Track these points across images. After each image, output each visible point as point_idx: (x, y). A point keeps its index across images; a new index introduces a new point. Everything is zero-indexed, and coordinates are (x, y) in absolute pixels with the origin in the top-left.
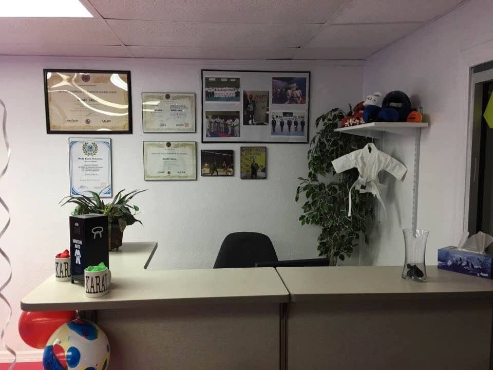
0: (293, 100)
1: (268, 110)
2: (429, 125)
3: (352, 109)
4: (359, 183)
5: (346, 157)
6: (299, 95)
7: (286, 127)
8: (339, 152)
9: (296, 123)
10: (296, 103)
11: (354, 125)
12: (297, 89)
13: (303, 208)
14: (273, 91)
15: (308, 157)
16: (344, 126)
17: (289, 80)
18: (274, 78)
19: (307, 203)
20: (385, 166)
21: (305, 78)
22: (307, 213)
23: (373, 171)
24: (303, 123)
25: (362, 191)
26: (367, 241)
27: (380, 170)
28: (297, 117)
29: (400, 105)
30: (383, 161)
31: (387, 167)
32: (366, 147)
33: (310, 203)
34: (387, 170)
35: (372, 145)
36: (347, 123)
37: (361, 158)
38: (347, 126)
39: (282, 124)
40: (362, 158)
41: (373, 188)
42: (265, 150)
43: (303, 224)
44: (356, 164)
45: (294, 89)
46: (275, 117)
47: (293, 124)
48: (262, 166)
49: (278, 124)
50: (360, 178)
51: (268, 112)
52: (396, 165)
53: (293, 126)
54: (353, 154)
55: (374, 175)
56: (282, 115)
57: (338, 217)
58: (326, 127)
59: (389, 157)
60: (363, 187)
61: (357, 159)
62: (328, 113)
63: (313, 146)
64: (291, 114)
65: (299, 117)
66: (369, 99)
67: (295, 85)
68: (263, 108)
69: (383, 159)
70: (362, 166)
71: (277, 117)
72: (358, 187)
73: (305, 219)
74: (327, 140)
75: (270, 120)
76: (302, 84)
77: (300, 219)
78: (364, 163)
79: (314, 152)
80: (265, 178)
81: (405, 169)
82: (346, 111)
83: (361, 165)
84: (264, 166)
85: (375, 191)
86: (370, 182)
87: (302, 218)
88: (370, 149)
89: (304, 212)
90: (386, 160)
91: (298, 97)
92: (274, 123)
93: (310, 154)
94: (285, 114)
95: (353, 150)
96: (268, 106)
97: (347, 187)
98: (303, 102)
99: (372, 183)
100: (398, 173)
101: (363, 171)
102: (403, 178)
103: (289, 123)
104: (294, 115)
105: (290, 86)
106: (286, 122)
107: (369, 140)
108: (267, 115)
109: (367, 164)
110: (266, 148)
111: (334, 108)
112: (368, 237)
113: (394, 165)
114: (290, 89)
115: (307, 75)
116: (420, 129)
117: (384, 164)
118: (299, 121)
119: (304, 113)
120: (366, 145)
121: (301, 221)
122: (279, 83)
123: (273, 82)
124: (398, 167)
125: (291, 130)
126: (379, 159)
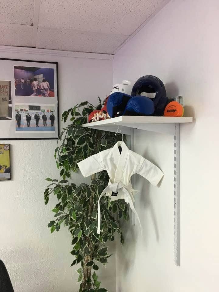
0: (39, 92)
1: (10, 103)
2: (194, 120)
3: (102, 103)
4: (109, 190)
5: (94, 158)
6: (46, 87)
7: (33, 121)
8: (88, 151)
9: (45, 118)
10: (44, 95)
11: (101, 119)
12: (44, 81)
13: (54, 211)
14: (15, 81)
15: (55, 156)
16: (91, 121)
17: (34, 71)
18: (15, 67)
19: (58, 205)
20: (138, 170)
21: (52, 70)
22: (58, 217)
23: (124, 174)
24: (52, 118)
25: (113, 199)
26: (122, 239)
27: (132, 174)
28: (46, 111)
29: (153, 95)
30: (136, 163)
31: (140, 170)
32: (116, 146)
33: (62, 204)
34: (141, 174)
35: (122, 144)
36: (94, 118)
37: (110, 159)
38: (95, 121)
39: (28, 119)
40: (112, 159)
41: (125, 195)
42: (8, 147)
43: (52, 231)
44: (105, 168)
45: (41, 80)
46: (19, 110)
47: (41, 118)
48: (6, 166)
49: (24, 118)
50: (110, 183)
51: (10, 105)
52: (152, 168)
53: (41, 121)
54: (101, 154)
55: (126, 180)
56: (27, 109)
57: (88, 226)
58: (74, 123)
59: (142, 159)
60: (114, 194)
61: (106, 160)
62: (75, 107)
63: (60, 143)
64: (38, 108)
65: (48, 111)
66: (116, 88)
67: (41, 76)
68: (4, 100)
69: (135, 161)
70: (112, 169)
71: (22, 110)
72: (109, 194)
73: (55, 224)
74: (73, 137)
75: (14, 114)
76: (49, 76)
77: (49, 226)
78: (114, 166)
79: (61, 150)
80: (9, 179)
81: (162, 174)
82: (96, 104)
83: (110, 168)
84: (8, 166)
85: (128, 199)
86: (122, 188)
87: (52, 223)
88: (120, 149)
89: (56, 216)
90: (139, 162)
91: (45, 89)
92: (18, 118)
93: (57, 153)
94: (31, 108)
95: (103, 149)
96: (10, 98)
97: (97, 192)
98: (52, 95)
99: (124, 190)
100: (153, 178)
101: (113, 175)
102: (159, 184)
103: (37, 118)
104: (41, 109)
105: (35, 77)
106: (33, 116)
107: (120, 137)
108: (10, 109)
109: (117, 166)
110: (9, 145)
111: (83, 102)
112: (123, 235)
113: (148, 168)
114: (35, 80)
115: (54, 67)
116: (179, 125)
117: (137, 167)
118: (48, 116)
119: (54, 107)
120: (116, 143)
121: (51, 228)
122: (22, 73)
123: (15, 70)
124: (153, 170)
125: (39, 125)
126: (131, 161)
